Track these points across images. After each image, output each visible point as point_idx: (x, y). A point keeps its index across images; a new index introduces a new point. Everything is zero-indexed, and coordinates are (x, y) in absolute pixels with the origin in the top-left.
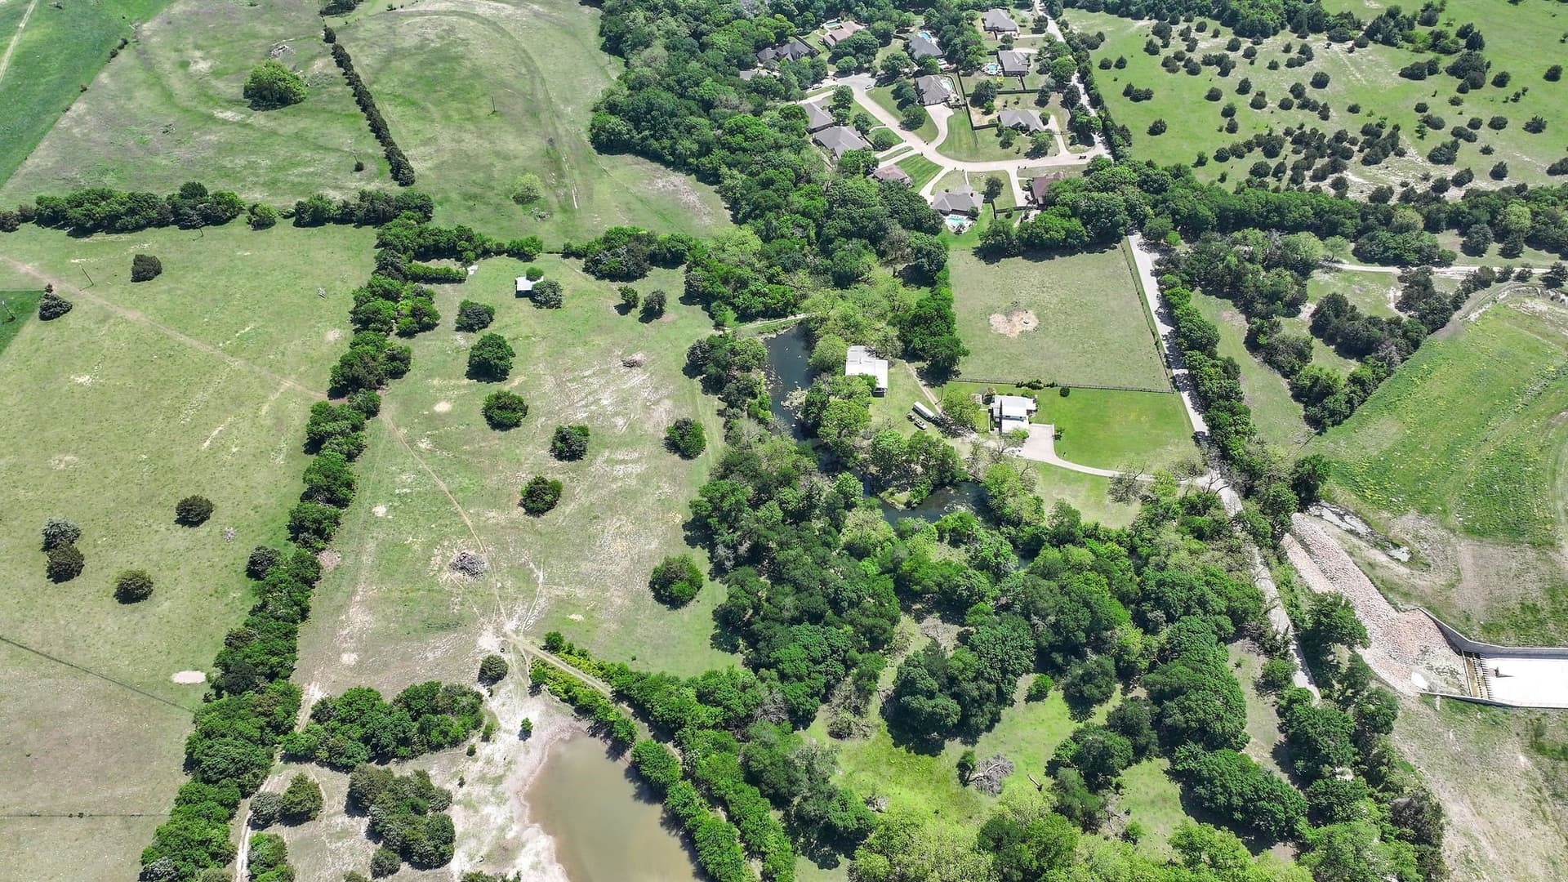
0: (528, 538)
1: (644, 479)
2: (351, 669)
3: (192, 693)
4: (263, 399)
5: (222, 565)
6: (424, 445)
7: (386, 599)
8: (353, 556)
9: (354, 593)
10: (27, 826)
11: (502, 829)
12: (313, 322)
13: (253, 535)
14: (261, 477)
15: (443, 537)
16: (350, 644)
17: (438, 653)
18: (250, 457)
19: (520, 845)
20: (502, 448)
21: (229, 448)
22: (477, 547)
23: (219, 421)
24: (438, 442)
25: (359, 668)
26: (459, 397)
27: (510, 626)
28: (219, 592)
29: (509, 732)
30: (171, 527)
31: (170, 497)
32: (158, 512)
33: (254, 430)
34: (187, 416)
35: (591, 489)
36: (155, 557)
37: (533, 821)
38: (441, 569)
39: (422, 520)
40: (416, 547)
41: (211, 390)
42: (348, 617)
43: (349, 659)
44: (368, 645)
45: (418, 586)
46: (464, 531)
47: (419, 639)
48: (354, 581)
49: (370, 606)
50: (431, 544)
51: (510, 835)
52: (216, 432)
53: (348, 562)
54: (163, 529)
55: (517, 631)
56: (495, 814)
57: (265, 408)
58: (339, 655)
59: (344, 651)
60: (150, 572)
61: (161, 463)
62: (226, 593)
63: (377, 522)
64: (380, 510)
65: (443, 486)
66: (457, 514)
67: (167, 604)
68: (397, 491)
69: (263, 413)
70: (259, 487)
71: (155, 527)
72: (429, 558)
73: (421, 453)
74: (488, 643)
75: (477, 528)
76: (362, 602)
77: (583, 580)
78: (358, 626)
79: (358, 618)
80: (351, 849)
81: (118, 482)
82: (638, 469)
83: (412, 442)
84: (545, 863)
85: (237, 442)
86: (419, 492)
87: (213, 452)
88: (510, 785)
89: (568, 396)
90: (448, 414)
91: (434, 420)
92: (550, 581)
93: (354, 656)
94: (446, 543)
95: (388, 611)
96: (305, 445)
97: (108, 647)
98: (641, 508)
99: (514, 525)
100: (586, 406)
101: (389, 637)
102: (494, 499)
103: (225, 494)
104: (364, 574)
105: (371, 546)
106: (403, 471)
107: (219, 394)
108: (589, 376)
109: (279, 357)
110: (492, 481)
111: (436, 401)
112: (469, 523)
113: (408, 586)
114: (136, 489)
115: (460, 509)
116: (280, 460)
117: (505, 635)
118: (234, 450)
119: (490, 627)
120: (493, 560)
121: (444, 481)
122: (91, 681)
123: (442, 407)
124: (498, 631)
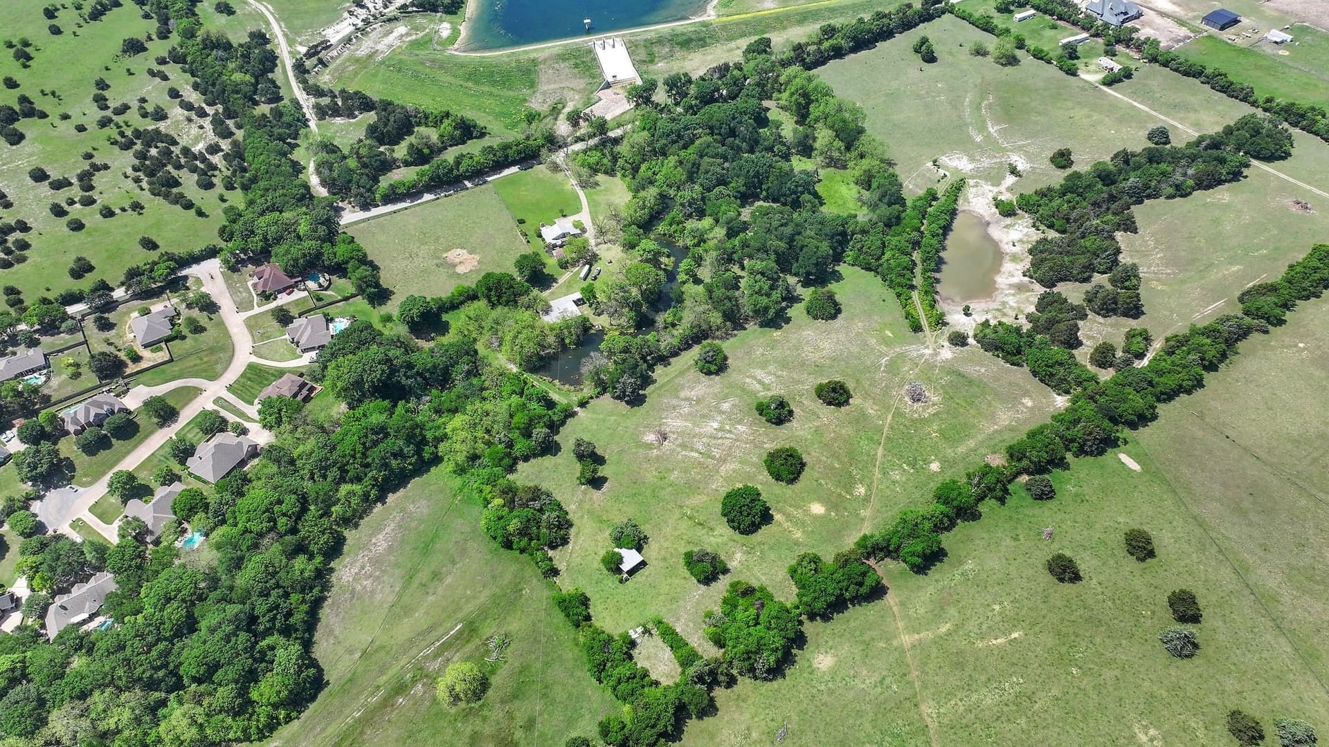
0: (866, 384)
1: (763, 365)
2: (1031, 397)
3: (1134, 451)
4: (939, 642)
5: (1067, 516)
6: (861, 490)
7: (979, 414)
8: (979, 452)
9: (996, 431)
10: (1263, 456)
11: (1013, 295)
12: (825, 698)
13: (1032, 520)
14: (994, 563)
15: (913, 421)
16: (1021, 407)
17: (977, 368)
18: (990, 588)
19: (1011, 286)
20: (816, 446)
21: (1000, 613)
22: (901, 400)
23: (990, 650)
24: (849, 484)
25: (1026, 393)
26: (797, 507)
27: (928, 352)
28: (1080, 499)
29: (975, 321)
30: (1087, 578)
31: (1074, 607)
32: (1091, 602)
33: (968, 613)
34: (1014, 684)
35: (799, 382)
36: (1112, 562)
37: (997, 289)
38: (934, 405)
39: (916, 440)
40: (935, 427)
41: (974, 697)
42: (1011, 421)
43: (1028, 402)
44: (1012, 400)
45: (956, 406)
46: (898, 414)
47: (981, 381)
48: (990, 437)
49: (993, 417)
50: (924, 421)
51: (1012, 292)
52: (999, 641)
53: (983, 451)
54: (1094, 581)
55: (927, 347)
56: (1012, 301)
57: (944, 629)
58: (1032, 408)
59: (1027, 408)
60: (1121, 552)
61: (1064, 649)
62: (1076, 495)
63: (944, 461)
64: (935, 467)
65: (880, 451)
66: (891, 428)
67: (1121, 520)
68: (912, 471)
69: (948, 626)
70: (1001, 555)
71: (1100, 590)
72: (934, 415)
73: (869, 487)
74: (947, 353)
75: (888, 409)
76: (996, 424)
77: (865, 344)
78: (1010, 414)
79: (1005, 418)
80: (1091, 330)
81: (1109, 663)
82: (760, 374)
83: (867, 499)
84: (1007, 274)
85: (990, 614)
86: (899, 459)
87: (1015, 622)
88: (996, 305)
89: (730, 448)
90: (820, 500)
91: (833, 504)
92: (882, 355)
93: (1024, 401)
94: (916, 416)
95: (985, 407)
96: (941, 561)
97: (1175, 523)
98: (788, 352)
99: (866, 395)
100: (730, 432)
101: (997, 394)
102: (861, 419)
103: (1030, 572)
104: (980, 437)
105: (961, 449)
106: (894, 482)
107: (969, 687)
108: (697, 451)
109: (888, 681)
110: (847, 431)
111: (816, 518)
112: (890, 417)
113: (961, 410)
114: (1098, 640)
115: (886, 429)
116: (970, 565)
117: (934, 350)
118: (997, 607)
119: (938, 358)
120: (901, 386)
121: (876, 454)
122: (1195, 510)
123: (817, 509)
124: (936, 354)
